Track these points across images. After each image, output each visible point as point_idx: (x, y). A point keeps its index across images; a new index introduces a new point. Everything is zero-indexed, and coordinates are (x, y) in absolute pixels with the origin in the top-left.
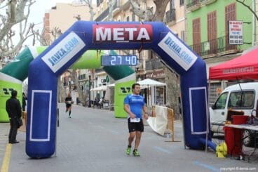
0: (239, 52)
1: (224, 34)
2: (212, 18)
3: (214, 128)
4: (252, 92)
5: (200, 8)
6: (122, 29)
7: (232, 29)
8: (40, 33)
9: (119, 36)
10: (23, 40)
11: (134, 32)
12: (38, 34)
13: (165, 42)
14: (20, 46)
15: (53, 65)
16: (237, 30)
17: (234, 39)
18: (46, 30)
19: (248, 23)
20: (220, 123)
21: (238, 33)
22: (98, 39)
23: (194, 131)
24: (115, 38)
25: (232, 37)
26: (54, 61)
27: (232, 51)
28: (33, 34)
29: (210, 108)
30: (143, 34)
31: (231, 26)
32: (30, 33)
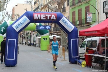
0: (90, 25)
1: (85, 18)
2: (80, 11)
3: (81, 55)
4: (96, 41)
5: (75, 7)
6: (45, 15)
7: (88, 16)
8: (11, 15)
9: (43, 18)
10: (4, 18)
11: (50, 16)
12: (10, 16)
13: (62, 20)
14: (2, 21)
15: (17, 29)
16: (90, 16)
17: (89, 20)
18: (13, 14)
19: (94, 14)
20: (83, 53)
21: (90, 17)
22: (35, 19)
23: (73, 56)
24: (42, 18)
25: (88, 19)
26: (17, 27)
27: (88, 25)
28: (8, 16)
29: (79, 47)
30: (53, 17)
31: (87, 15)
32: (7, 15)
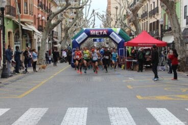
6: (98, 31)
13: (112, 35)
22: (91, 34)
24: (96, 34)
26: (79, 41)
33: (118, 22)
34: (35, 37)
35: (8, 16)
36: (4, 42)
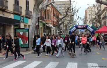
6: (81, 26)
33: (91, 22)
34: (52, 30)
35: (41, 20)
36: (39, 32)
